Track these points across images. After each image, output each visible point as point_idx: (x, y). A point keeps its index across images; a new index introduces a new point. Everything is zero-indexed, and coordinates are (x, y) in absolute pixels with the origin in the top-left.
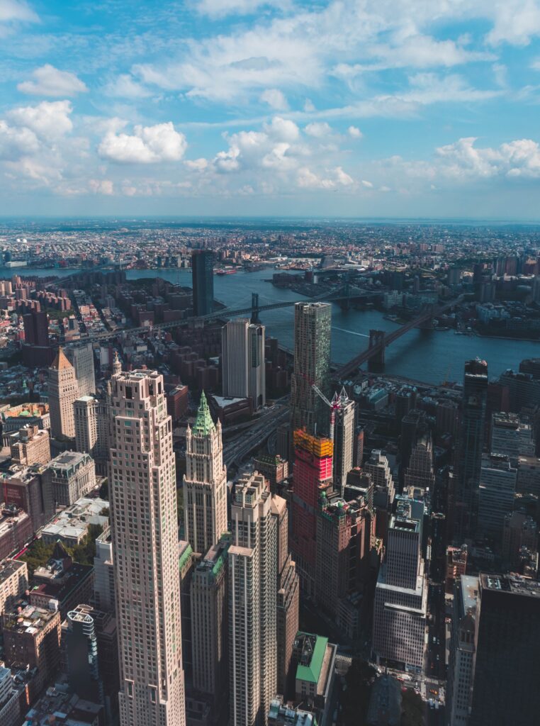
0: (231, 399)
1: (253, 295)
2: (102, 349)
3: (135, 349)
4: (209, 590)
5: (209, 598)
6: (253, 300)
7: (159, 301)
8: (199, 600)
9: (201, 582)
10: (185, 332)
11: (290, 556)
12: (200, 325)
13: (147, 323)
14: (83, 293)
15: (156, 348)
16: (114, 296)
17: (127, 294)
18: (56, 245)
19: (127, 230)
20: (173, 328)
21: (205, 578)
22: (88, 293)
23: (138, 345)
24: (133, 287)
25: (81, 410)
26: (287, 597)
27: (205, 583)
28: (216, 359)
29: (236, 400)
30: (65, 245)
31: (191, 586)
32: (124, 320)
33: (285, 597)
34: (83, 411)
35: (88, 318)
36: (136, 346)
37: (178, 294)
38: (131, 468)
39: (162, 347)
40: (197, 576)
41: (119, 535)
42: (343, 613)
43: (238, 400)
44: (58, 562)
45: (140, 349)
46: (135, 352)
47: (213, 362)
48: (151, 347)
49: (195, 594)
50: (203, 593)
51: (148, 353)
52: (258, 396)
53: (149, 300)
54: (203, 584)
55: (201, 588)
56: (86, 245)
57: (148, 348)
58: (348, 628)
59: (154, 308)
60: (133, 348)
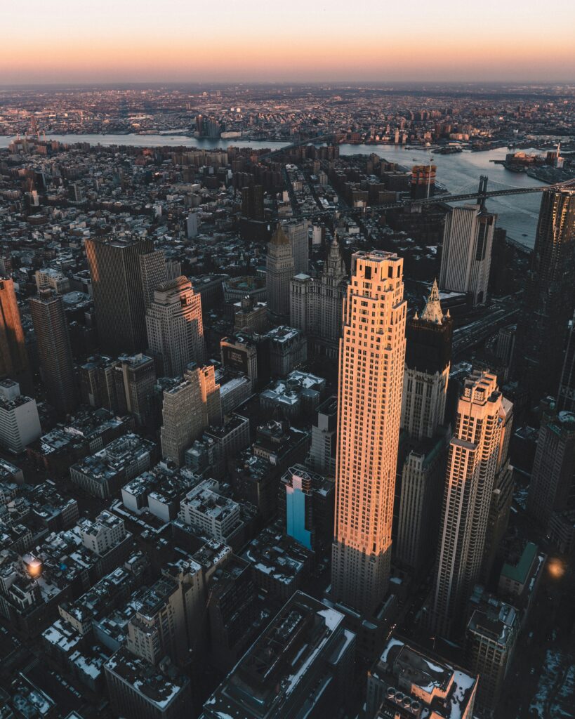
0: (448, 293)
1: (482, 178)
2: (315, 228)
3: (347, 231)
4: (422, 475)
5: (421, 482)
6: (481, 184)
7: (373, 180)
8: (411, 482)
9: (415, 466)
10: (401, 215)
11: (509, 460)
12: (417, 210)
13: (360, 204)
14: (296, 167)
15: (369, 232)
16: (326, 172)
17: (340, 171)
18: (269, 115)
19: (339, 98)
20: (387, 210)
21: (419, 463)
22: (300, 168)
23: (351, 226)
24: (345, 163)
25: (297, 287)
26: (500, 500)
27: (419, 468)
28: (433, 248)
29: (453, 294)
30: (278, 114)
31: (405, 468)
32: (336, 199)
33: (499, 498)
34: (299, 289)
35: (301, 195)
36: (348, 227)
37: (395, 173)
38: (363, 348)
39: (375, 231)
40: (411, 461)
41: (346, 408)
42: (556, 526)
43: (457, 294)
44: (278, 424)
45: (352, 231)
46: (347, 234)
47: (430, 251)
48: (363, 230)
49: (408, 476)
50: (416, 477)
51: (360, 236)
52: (478, 292)
53: (364, 178)
54: (416, 468)
55: (414, 471)
56: (299, 115)
57: (361, 231)
58: (560, 543)
59: (367, 187)
60: (345, 229)
